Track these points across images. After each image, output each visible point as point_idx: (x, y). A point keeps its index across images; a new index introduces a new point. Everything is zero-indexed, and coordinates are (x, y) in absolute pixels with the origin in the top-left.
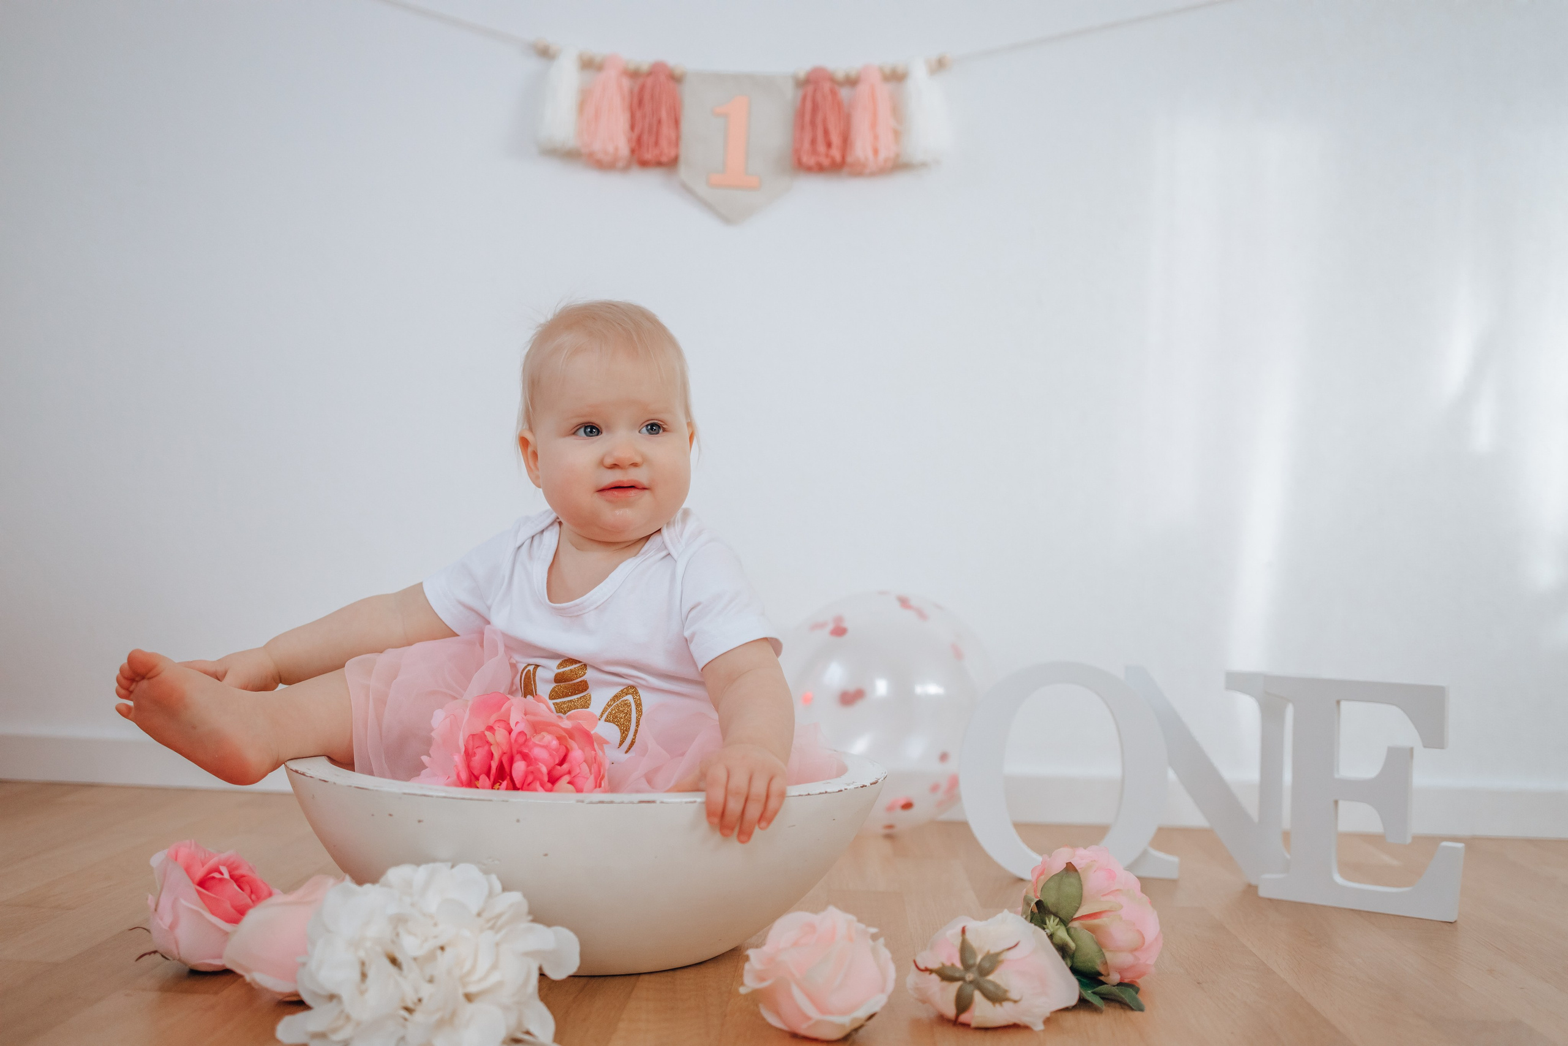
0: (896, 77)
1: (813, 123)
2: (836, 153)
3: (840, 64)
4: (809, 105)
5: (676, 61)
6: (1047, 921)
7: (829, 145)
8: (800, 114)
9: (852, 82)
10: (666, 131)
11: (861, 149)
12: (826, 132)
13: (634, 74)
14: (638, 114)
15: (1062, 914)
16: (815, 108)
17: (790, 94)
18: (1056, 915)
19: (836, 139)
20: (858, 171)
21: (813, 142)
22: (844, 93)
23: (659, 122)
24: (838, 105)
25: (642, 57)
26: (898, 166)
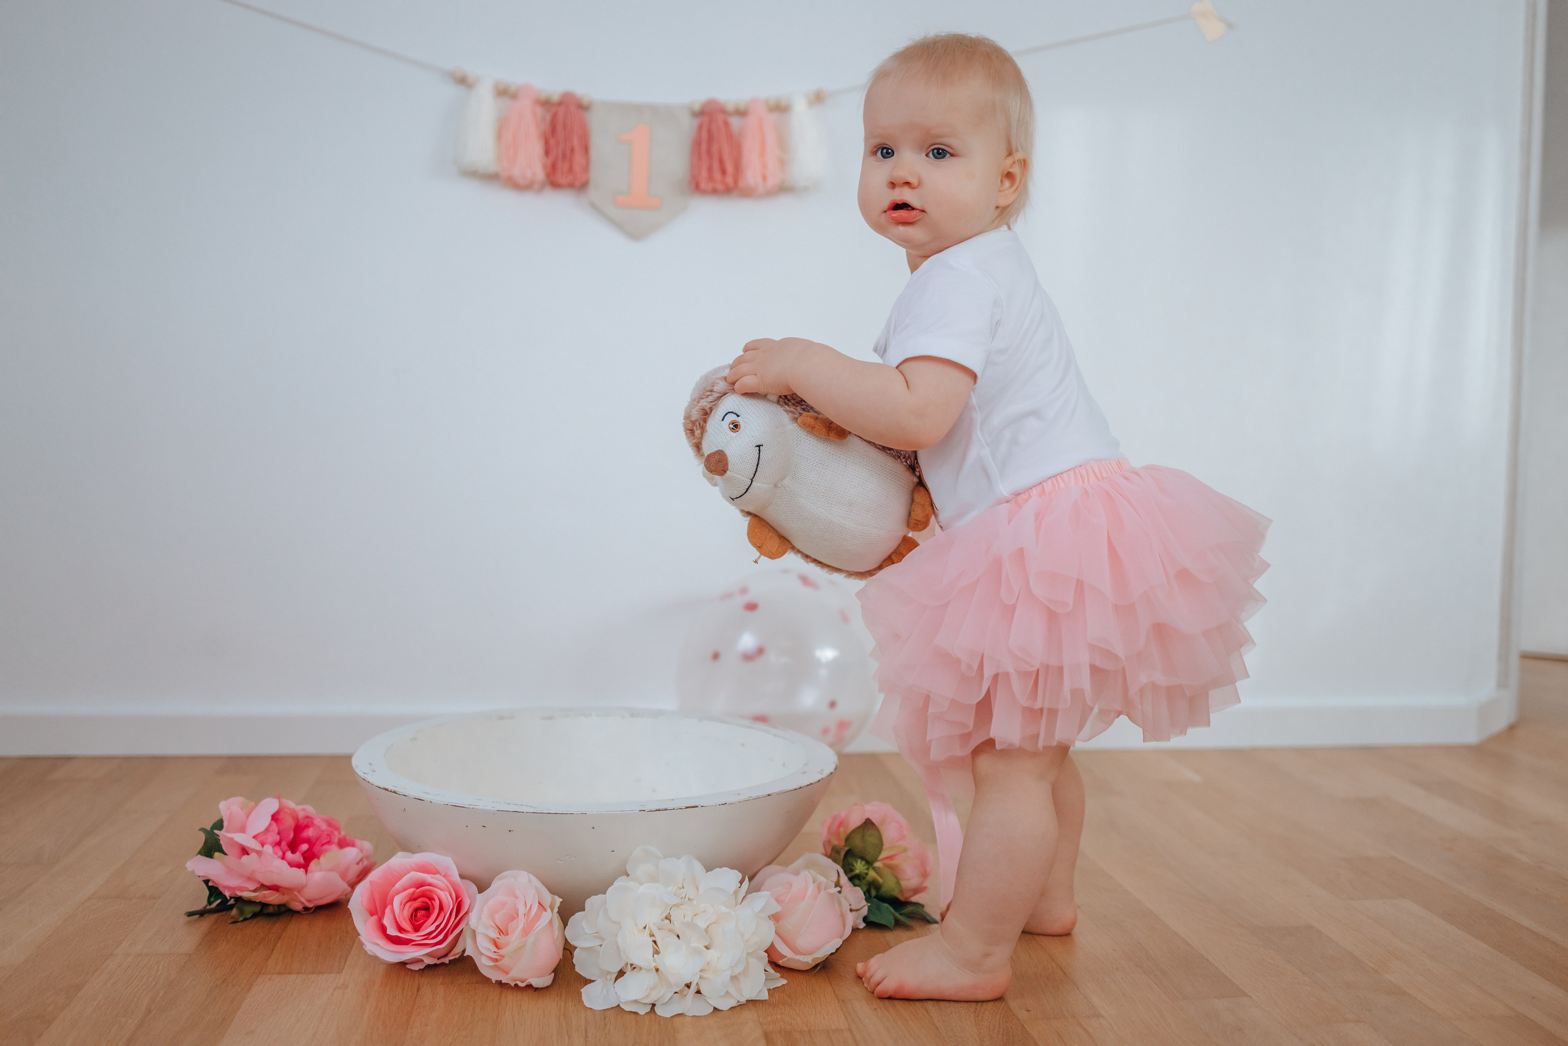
0: (780, 108)
1: (709, 153)
2: (729, 180)
3: (730, 95)
4: (704, 135)
5: (583, 90)
7: (724, 172)
8: (697, 143)
9: (742, 113)
10: (578, 158)
11: (751, 176)
12: (721, 162)
13: (546, 103)
14: (552, 142)
16: (711, 139)
17: (688, 126)
19: (729, 168)
20: (747, 193)
21: (710, 170)
22: (735, 122)
23: (572, 150)
24: (730, 136)
25: (553, 86)
26: (784, 189)
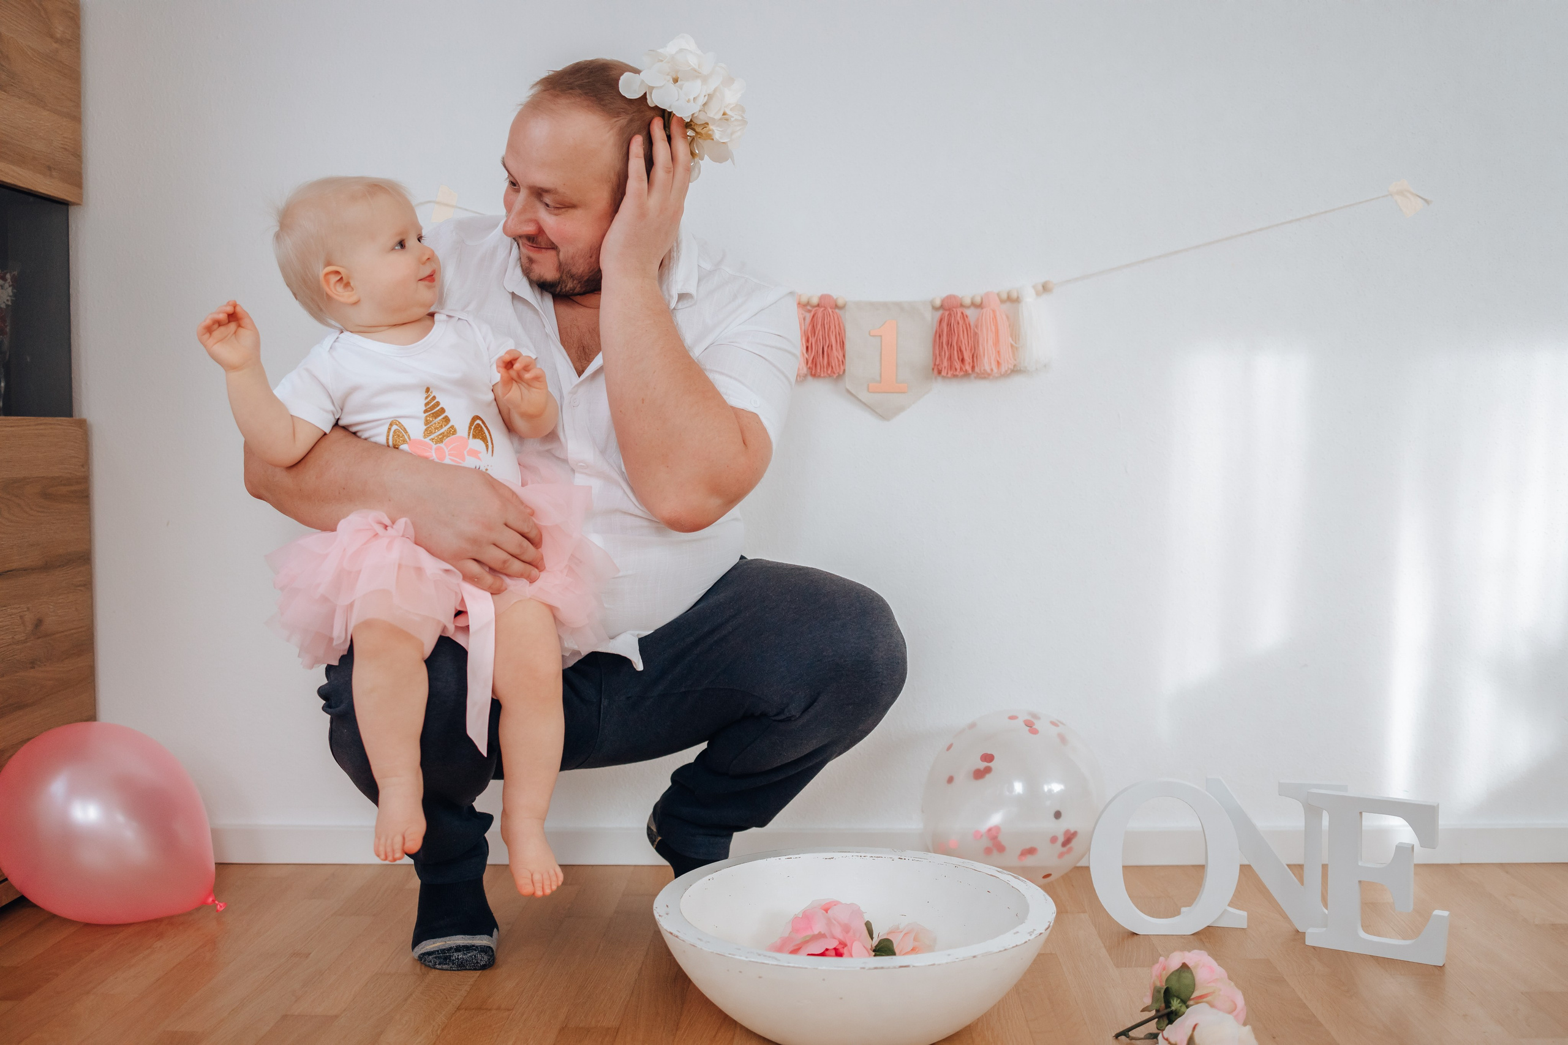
0: (1013, 300)
1: (950, 344)
2: (968, 368)
3: (966, 292)
4: (945, 327)
5: (839, 294)
6: (1172, 1002)
7: (963, 360)
8: (939, 335)
9: (978, 306)
10: (836, 353)
11: (987, 362)
12: (960, 350)
13: (804, 306)
14: (813, 340)
15: (1183, 997)
16: (950, 332)
17: (931, 318)
18: (1178, 997)
19: (967, 356)
20: (985, 376)
21: (950, 358)
22: (971, 313)
23: (830, 346)
24: (968, 327)
25: (813, 294)
26: (1015, 371)
